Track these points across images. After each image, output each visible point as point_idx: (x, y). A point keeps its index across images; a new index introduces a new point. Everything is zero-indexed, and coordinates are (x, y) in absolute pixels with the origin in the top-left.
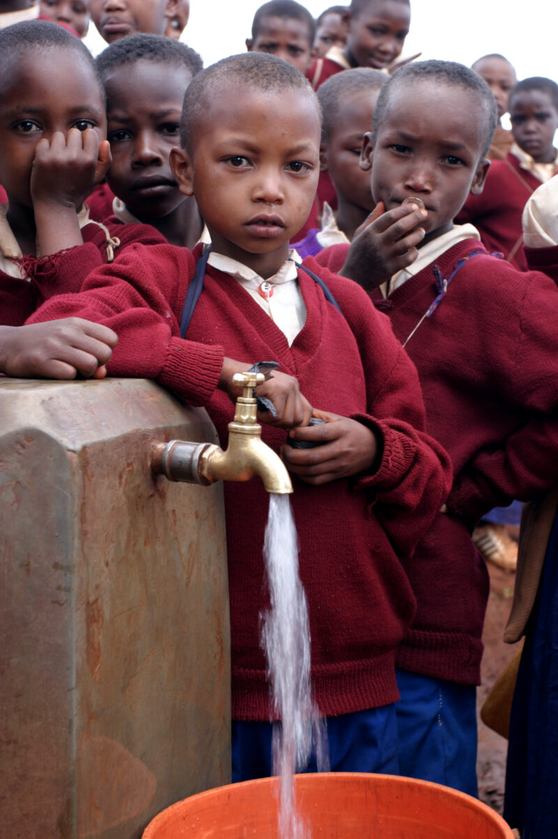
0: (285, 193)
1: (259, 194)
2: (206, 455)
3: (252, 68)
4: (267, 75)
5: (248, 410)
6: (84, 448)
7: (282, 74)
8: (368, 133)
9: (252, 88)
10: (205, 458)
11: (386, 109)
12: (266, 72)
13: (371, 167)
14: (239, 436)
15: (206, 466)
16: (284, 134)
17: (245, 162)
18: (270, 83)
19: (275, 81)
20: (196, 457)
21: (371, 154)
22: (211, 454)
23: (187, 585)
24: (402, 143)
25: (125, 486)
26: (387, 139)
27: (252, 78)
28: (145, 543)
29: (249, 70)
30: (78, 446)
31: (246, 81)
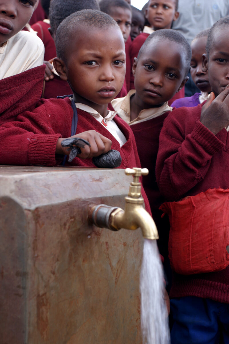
0: (114, 76)
1: (103, 78)
2: (113, 214)
3: (92, 18)
4: (100, 21)
5: (136, 190)
6: (37, 209)
7: (106, 20)
8: (204, 54)
9: (94, 28)
10: (112, 216)
11: (212, 42)
12: (98, 20)
13: (207, 70)
14: (130, 204)
15: (113, 220)
16: (112, 49)
17: (94, 63)
18: (102, 25)
19: (104, 23)
20: (108, 215)
21: (207, 64)
22: (116, 214)
23: (116, 283)
24: (222, 57)
25: (69, 229)
26: (215, 56)
27: (93, 23)
28: (84, 261)
29: (90, 19)
30: (33, 207)
31: (91, 25)
